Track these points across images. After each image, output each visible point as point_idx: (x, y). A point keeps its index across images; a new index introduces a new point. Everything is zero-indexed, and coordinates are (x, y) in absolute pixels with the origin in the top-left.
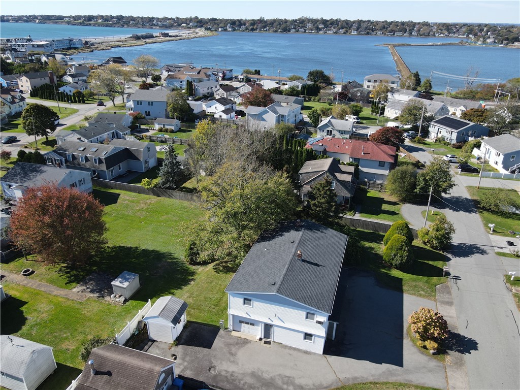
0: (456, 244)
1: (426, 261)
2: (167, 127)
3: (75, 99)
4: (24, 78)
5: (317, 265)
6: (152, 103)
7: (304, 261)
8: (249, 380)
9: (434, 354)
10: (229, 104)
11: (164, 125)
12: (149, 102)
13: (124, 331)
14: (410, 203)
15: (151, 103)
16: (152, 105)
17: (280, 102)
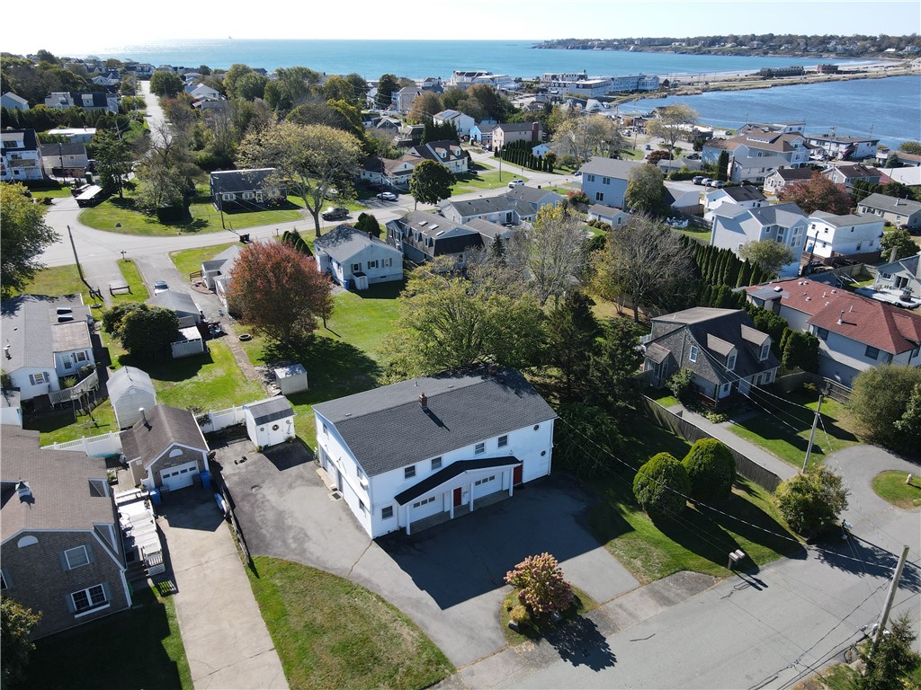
0: (865, 545)
1: (730, 533)
2: (603, 220)
3: (540, 164)
4: (499, 130)
5: (440, 424)
6: (609, 179)
7: (427, 411)
8: (270, 515)
9: (511, 626)
10: (750, 199)
11: (600, 216)
12: (604, 179)
13: (223, 413)
14: (885, 447)
15: (607, 181)
16: (608, 183)
17: (884, 211)
